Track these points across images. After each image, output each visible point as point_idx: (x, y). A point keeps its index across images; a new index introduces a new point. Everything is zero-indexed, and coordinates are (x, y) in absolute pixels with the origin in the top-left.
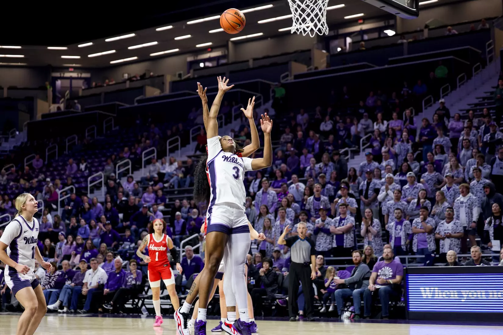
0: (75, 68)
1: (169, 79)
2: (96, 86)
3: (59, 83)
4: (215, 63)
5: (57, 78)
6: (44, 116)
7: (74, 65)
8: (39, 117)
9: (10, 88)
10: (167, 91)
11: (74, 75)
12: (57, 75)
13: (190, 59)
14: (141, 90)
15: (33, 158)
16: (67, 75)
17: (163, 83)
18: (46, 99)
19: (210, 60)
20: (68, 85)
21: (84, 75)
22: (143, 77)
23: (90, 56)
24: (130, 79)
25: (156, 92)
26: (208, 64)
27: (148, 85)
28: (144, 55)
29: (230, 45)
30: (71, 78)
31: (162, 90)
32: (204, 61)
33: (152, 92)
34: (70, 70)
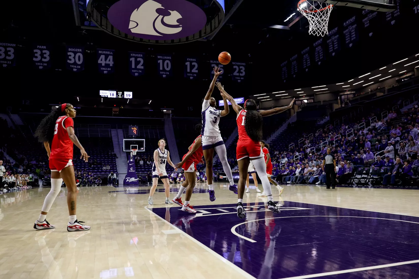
0: (349, 90)
1: (386, 88)
2: (357, 96)
3: (343, 97)
4: (409, 78)
5: (342, 95)
6: (336, 110)
7: (348, 89)
8: (334, 110)
9: (324, 101)
10: (386, 93)
11: (349, 93)
12: (342, 94)
13: (397, 79)
14: (375, 94)
15: (329, 125)
16: (346, 93)
17: (385, 90)
18: (338, 103)
19: (406, 77)
20: (347, 97)
21: (352, 92)
22: (377, 89)
23: (354, 85)
24: (371, 91)
25: (382, 94)
26: (405, 79)
27: (378, 92)
28: (376, 81)
29: (415, 69)
30: (347, 94)
31: (384, 93)
32: (404, 78)
33: (379, 94)
34: (347, 91)
